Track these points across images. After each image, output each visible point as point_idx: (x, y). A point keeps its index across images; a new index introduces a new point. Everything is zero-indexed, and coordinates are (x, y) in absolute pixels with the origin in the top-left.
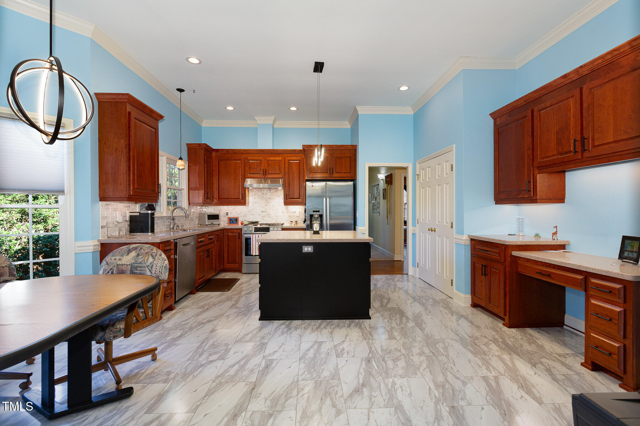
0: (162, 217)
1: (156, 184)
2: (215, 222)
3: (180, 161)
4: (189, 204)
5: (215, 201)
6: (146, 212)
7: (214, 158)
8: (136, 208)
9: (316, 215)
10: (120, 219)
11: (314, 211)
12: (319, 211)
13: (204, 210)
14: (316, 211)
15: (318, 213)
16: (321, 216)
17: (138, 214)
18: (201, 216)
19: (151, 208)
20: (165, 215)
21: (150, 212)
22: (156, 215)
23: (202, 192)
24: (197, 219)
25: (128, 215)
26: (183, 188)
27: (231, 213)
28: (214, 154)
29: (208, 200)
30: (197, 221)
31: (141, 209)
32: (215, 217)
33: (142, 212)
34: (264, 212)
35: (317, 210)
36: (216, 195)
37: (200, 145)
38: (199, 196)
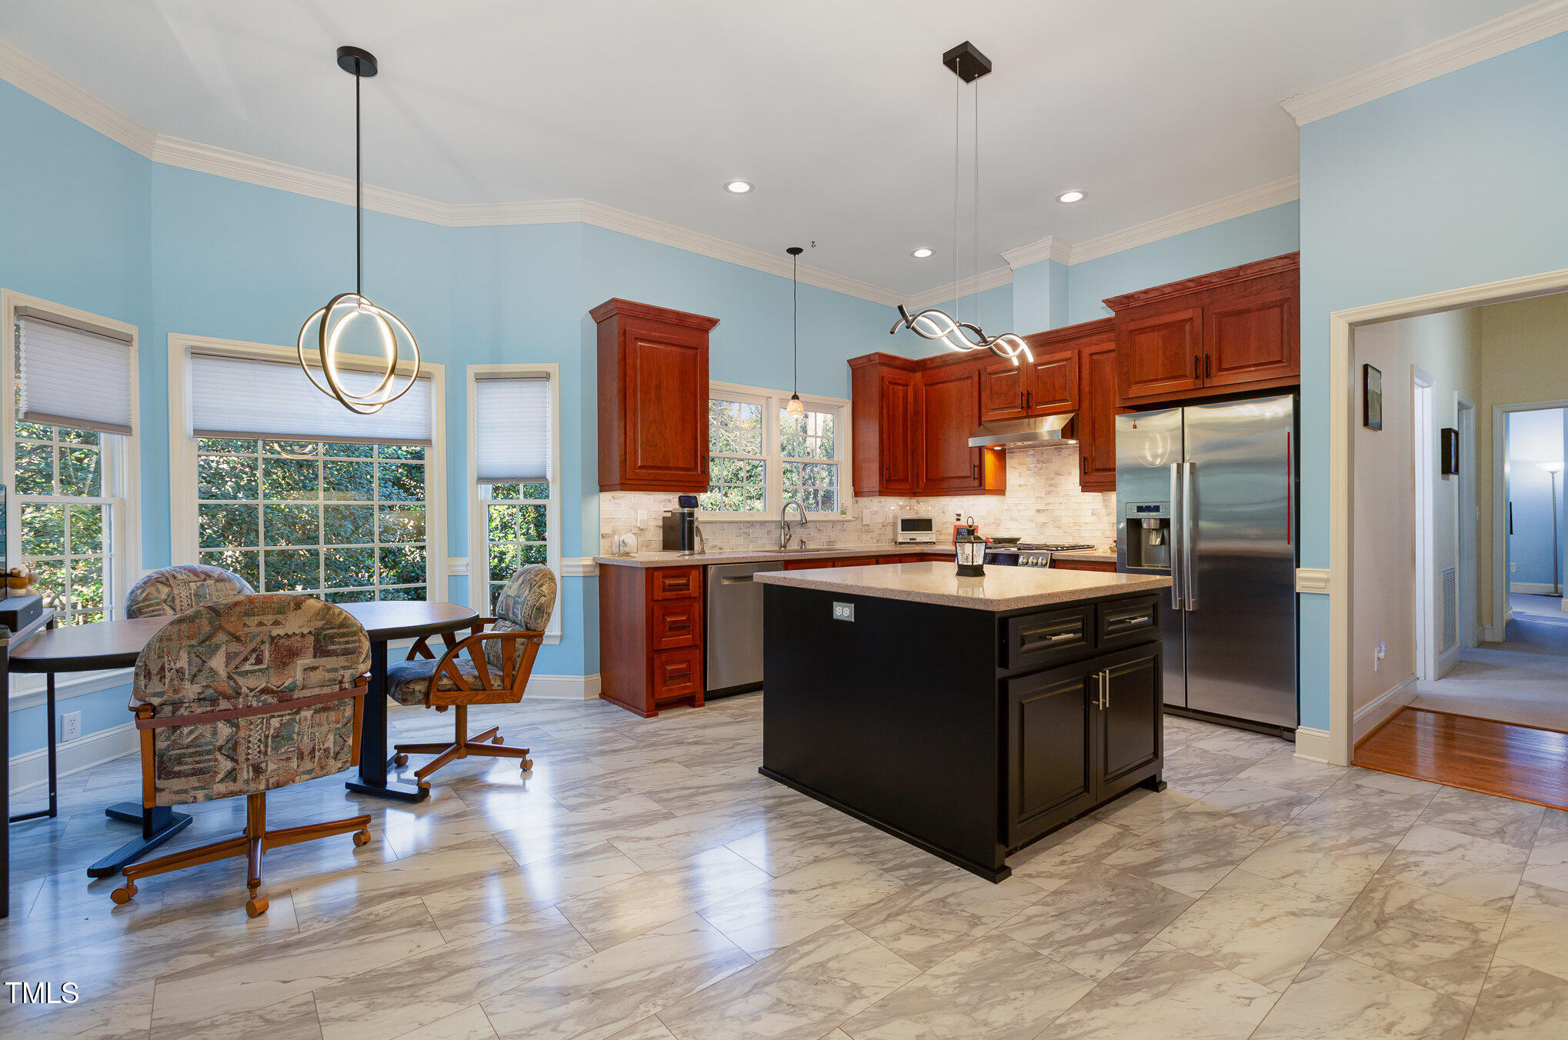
9: (1149, 521)
11: (1140, 509)
12: (1156, 509)
14: (1148, 509)
15: (1155, 514)
16: (1165, 523)
34: (1044, 511)
35: (1152, 505)
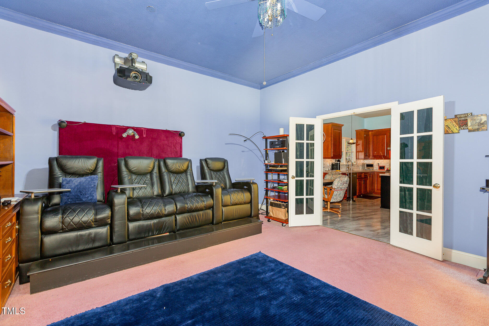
0: (343, 165)
1: (341, 152)
2: (371, 168)
3: (351, 140)
4: (357, 159)
5: (371, 157)
6: (337, 162)
7: (370, 135)
8: (333, 161)
10: (328, 165)
13: (365, 162)
17: (334, 163)
18: (363, 165)
19: (339, 161)
20: (345, 164)
21: (338, 162)
22: (340, 164)
23: (363, 153)
24: (361, 166)
25: (331, 163)
26: (353, 151)
27: (381, 163)
28: (370, 133)
29: (367, 157)
30: (361, 167)
31: (335, 161)
32: (371, 166)
33: (336, 162)
36: (371, 154)
37: (362, 130)
38: (362, 155)
